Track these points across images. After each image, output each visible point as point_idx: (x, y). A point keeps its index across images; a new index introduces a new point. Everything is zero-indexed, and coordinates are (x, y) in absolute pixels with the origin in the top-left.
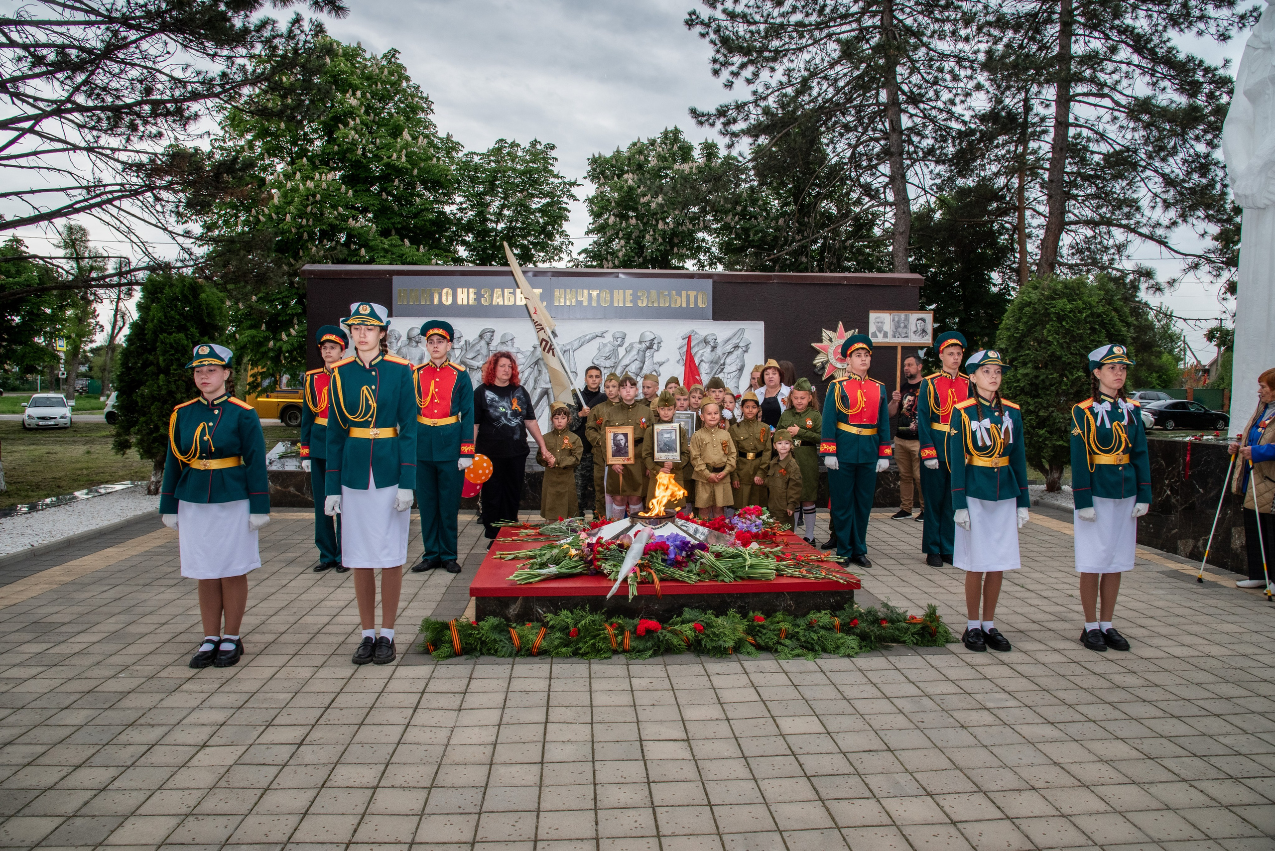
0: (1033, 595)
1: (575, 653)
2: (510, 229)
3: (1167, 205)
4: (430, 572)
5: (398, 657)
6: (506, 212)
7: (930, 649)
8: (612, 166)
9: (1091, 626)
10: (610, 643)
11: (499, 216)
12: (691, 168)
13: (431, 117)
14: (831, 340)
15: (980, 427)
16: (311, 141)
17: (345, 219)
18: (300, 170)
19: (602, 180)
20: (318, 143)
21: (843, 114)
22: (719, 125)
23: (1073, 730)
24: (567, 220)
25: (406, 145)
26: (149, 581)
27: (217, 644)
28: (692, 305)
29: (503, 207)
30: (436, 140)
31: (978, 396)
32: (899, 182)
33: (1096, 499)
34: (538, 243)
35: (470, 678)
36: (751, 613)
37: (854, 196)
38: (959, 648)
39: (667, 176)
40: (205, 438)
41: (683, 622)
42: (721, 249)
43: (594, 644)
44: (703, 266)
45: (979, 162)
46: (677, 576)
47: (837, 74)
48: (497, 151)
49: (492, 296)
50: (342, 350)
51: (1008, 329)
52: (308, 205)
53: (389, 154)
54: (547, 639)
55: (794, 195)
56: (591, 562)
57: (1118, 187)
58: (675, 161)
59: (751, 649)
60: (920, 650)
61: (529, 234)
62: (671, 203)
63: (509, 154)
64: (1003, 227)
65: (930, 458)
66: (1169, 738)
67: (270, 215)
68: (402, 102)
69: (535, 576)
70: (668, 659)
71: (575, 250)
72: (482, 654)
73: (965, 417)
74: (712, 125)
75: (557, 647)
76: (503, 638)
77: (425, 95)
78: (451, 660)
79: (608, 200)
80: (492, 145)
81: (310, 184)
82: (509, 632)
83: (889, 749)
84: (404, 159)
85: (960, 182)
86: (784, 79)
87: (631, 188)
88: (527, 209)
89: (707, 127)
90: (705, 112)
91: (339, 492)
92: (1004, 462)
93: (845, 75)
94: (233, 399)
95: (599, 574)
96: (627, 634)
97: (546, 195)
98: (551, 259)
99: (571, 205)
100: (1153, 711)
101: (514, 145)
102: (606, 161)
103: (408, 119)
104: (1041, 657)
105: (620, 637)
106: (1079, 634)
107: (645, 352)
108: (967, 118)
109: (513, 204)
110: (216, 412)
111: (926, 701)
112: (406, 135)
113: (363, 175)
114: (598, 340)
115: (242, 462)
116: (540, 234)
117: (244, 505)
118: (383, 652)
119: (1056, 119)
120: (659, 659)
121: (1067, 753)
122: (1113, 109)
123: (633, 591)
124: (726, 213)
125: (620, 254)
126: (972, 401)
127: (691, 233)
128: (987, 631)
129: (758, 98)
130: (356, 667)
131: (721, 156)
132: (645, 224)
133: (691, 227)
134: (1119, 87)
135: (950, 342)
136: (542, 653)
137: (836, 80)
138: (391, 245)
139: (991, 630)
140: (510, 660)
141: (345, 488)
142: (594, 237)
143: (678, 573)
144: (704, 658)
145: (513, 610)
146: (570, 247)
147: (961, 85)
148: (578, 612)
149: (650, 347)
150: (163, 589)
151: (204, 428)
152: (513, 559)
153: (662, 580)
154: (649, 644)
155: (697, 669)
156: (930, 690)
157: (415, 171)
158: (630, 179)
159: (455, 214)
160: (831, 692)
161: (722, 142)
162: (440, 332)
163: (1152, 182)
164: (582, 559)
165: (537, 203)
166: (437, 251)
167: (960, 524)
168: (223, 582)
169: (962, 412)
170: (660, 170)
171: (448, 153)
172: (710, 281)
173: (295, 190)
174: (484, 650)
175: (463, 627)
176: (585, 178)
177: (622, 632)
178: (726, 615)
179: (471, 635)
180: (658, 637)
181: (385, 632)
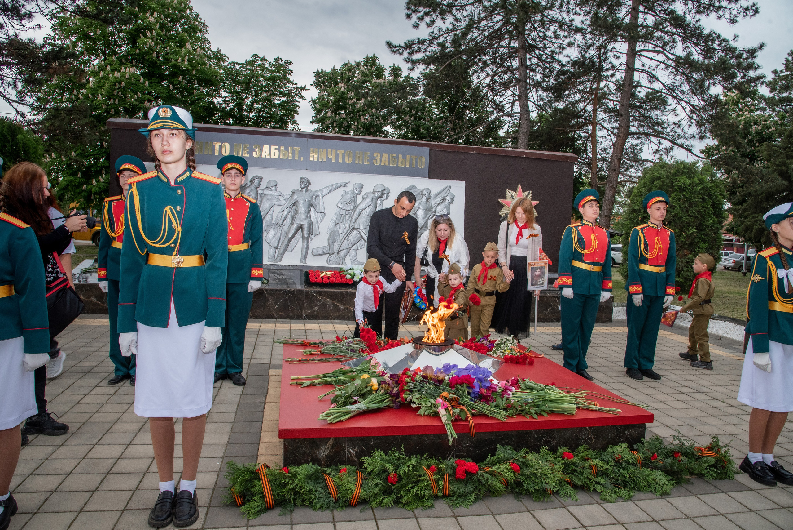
1: (397, 502)
6: (256, 106)
8: (330, 78)
10: (432, 489)
11: (251, 108)
12: (384, 82)
13: (206, 36)
14: (512, 197)
15: (788, 274)
17: (143, 102)
19: (323, 87)
21: (484, 55)
22: (405, 55)
24: (297, 113)
25: (189, 53)
28: (413, 166)
29: (254, 101)
30: (209, 52)
32: (523, 100)
36: (560, 450)
37: (489, 109)
39: (367, 87)
41: (499, 462)
43: (416, 492)
45: (567, 92)
46: (487, 412)
47: (484, 26)
48: (252, 62)
49: (261, 150)
53: (176, 58)
54: (366, 486)
56: (397, 395)
57: (655, 114)
59: (569, 489)
62: (370, 105)
63: (260, 65)
65: (637, 293)
68: (186, 24)
69: (345, 414)
70: (490, 502)
72: (295, 505)
73: (771, 264)
74: (401, 54)
75: (376, 496)
76: (318, 487)
78: (263, 517)
79: (327, 101)
80: (248, 58)
82: (324, 480)
84: (186, 62)
85: (555, 105)
86: (451, 27)
87: (343, 94)
88: (271, 104)
89: (397, 56)
90: (397, 44)
91: (134, 329)
93: (490, 27)
95: (408, 408)
96: (446, 477)
97: (284, 96)
99: (301, 103)
101: (264, 59)
102: (326, 75)
103: (190, 36)
105: (440, 482)
108: (564, 63)
109: (261, 100)
112: (188, 46)
113: (156, 73)
114: (342, 189)
115: (13, 293)
116: (279, 122)
117: (18, 343)
118: (184, 510)
119: (627, 65)
120: (480, 506)
123: (451, 433)
124: (405, 114)
126: (774, 250)
127: (382, 126)
128: (769, 463)
129: (433, 38)
131: (403, 76)
132: (351, 118)
133: (382, 122)
136: (362, 504)
137: (483, 31)
139: (773, 463)
140: (330, 514)
141: (140, 325)
142: (316, 125)
143: (486, 408)
145: (323, 452)
147: (560, 41)
148: (395, 454)
149: (381, 197)
153: (473, 415)
154: (469, 487)
157: (194, 72)
158: (342, 87)
159: (221, 105)
162: (237, 166)
164: (386, 391)
165: (277, 100)
170: (363, 82)
171: (217, 62)
172: (428, 149)
173: (106, 78)
174: (298, 502)
175: (274, 476)
176: (311, 85)
177: (442, 478)
178: (538, 452)
179: (284, 485)
180: (479, 480)
181: (187, 486)
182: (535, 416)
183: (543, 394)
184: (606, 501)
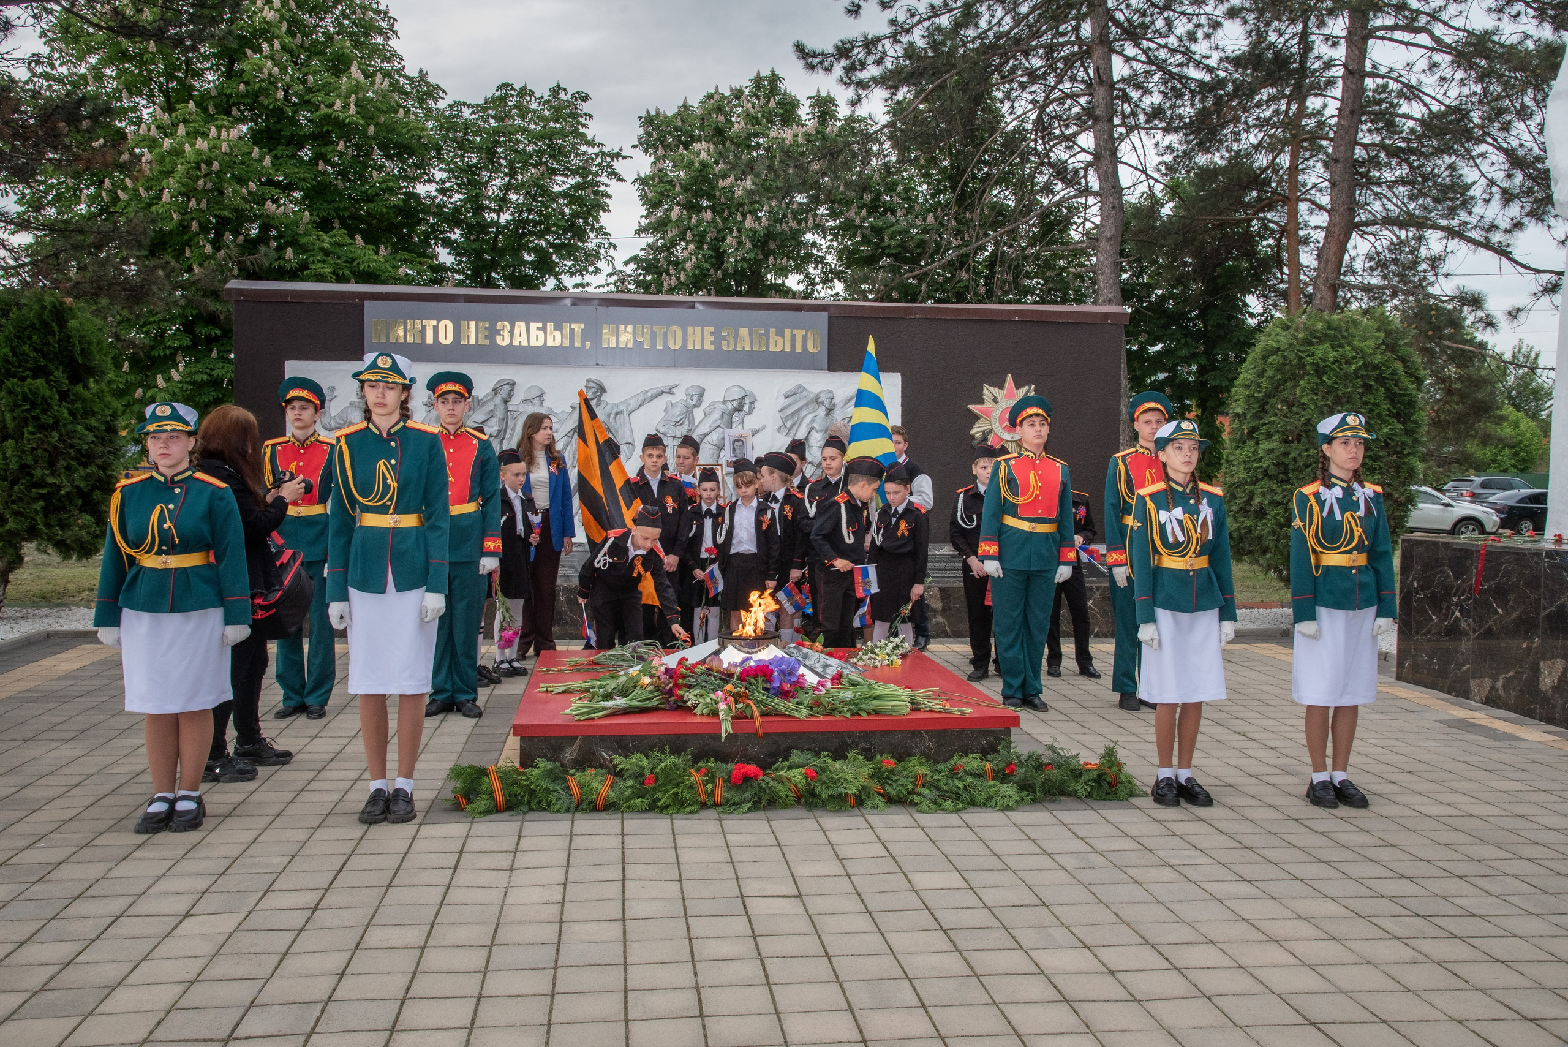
0: (1256, 745)
1: (653, 807)
2: (518, 222)
3: (1508, 197)
4: (441, 717)
5: (420, 817)
6: (513, 196)
7: (1108, 803)
8: (677, 129)
9: (1319, 777)
10: (698, 793)
11: (502, 202)
12: (795, 135)
13: (393, 43)
14: (995, 400)
15: (1171, 518)
16: (199, 74)
17: (261, 202)
18: (185, 121)
19: (661, 152)
20: (210, 76)
22: (838, 70)
23: (1275, 888)
24: (606, 210)
25: (357, 88)
26: (31, 735)
27: (172, 803)
28: (799, 349)
29: (508, 188)
30: (402, 81)
31: (1168, 478)
32: (1107, 161)
33: (1322, 612)
34: (563, 245)
35: (520, 837)
36: (878, 757)
37: (1041, 179)
38: (1147, 802)
39: (758, 146)
40: (166, 526)
41: (790, 768)
42: (840, 259)
43: (676, 794)
44: (813, 284)
45: (1231, 128)
46: (782, 709)
48: (499, 101)
49: (512, 332)
50: (316, 410)
51: (1247, 386)
52: (198, 178)
53: (330, 100)
54: (616, 789)
55: (950, 178)
56: (670, 693)
58: (771, 122)
59: (878, 800)
60: (1096, 804)
61: (548, 231)
62: (765, 190)
63: (516, 106)
64: (1267, 228)
66: (1391, 899)
67: (136, 190)
68: (347, 17)
69: (598, 710)
70: (771, 814)
71: (620, 256)
72: (531, 809)
73: (1150, 505)
74: (828, 70)
75: (628, 799)
76: (558, 788)
77: (382, 7)
78: (490, 817)
79: (670, 182)
80: (490, 91)
81: (201, 144)
82: (566, 780)
83: (1044, 904)
84: (353, 109)
85: (1202, 159)
87: (704, 165)
88: (545, 191)
90: (818, 49)
91: (345, 598)
92: (1202, 562)
94: (199, 475)
95: (682, 707)
96: (719, 782)
97: (575, 173)
98: (582, 271)
99: (614, 187)
100: (1380, 871)
101: (524, 92)
102: (667, 121)
103: (357, 44)
104: (1250, 813)
105: (710, 786)
106: (1304, 790)
107: (731, 415)
108: (1213, 62)
109: (522, 185)
110: (177, 491)
111: (1095, 858)
112: (355, 72)
113: (286, 133)
114: (666, 398)
115: (212, 559)
116: (565, 232)
117: (216, 615)
118: (401, 807)
119: (1344, 65)
120: (761, 814)
121: (1260, 910)
122: (1432, 49)
123: (726, 728)
124: (848, 203)
125: (688, 265)
126: (1160, 486)
127: (795, 236)
128: (1183, 781)
129: (898, 31)
130: (365, 826)
131: (839, 115)
132: (725, 220)
133: (794, 225)
134: (1444, 16)
135: (1147, 405)
136: (610, 807)
138: (337, 244)
139: (1188, 780)
140: (569, 816)
141: (353, 592)
142: (648, 239)
143: (781, 705)
144: (817, 813)
145: (570, 753)
146: (612, 252)
148: (656, 754)
149: (739, 409)
150: (56, 744)
151: (162, 510)
152: (564, 692)
153: (764, 714)
154: (748, 795)
155: (811, 824)
156: (1101, 845)
157: (371, 130)
158: (703, 150)
159: (433, 198)
160: (978, 848)
161: (843, 96)
162: (457, 387)
163: (1489, 161)
164: (657, 688)
165: (561, 184)
166: (407, 256)
167: (1147, 642)
168: (182, 721)
169: (1147, 499)
170: (749, 136)
171: (421, 101)
172: (826, 315)
173: (177, 152)
174: (534, 804)
175: (505, 773)
176: (635, 146)
177: (712, 779)
178: (846, 758)
179: (515, 782)
180: (760, 786)
181: (401, 783)
182: (848, 715)
183: (865, 689)
184: (921, 812)
